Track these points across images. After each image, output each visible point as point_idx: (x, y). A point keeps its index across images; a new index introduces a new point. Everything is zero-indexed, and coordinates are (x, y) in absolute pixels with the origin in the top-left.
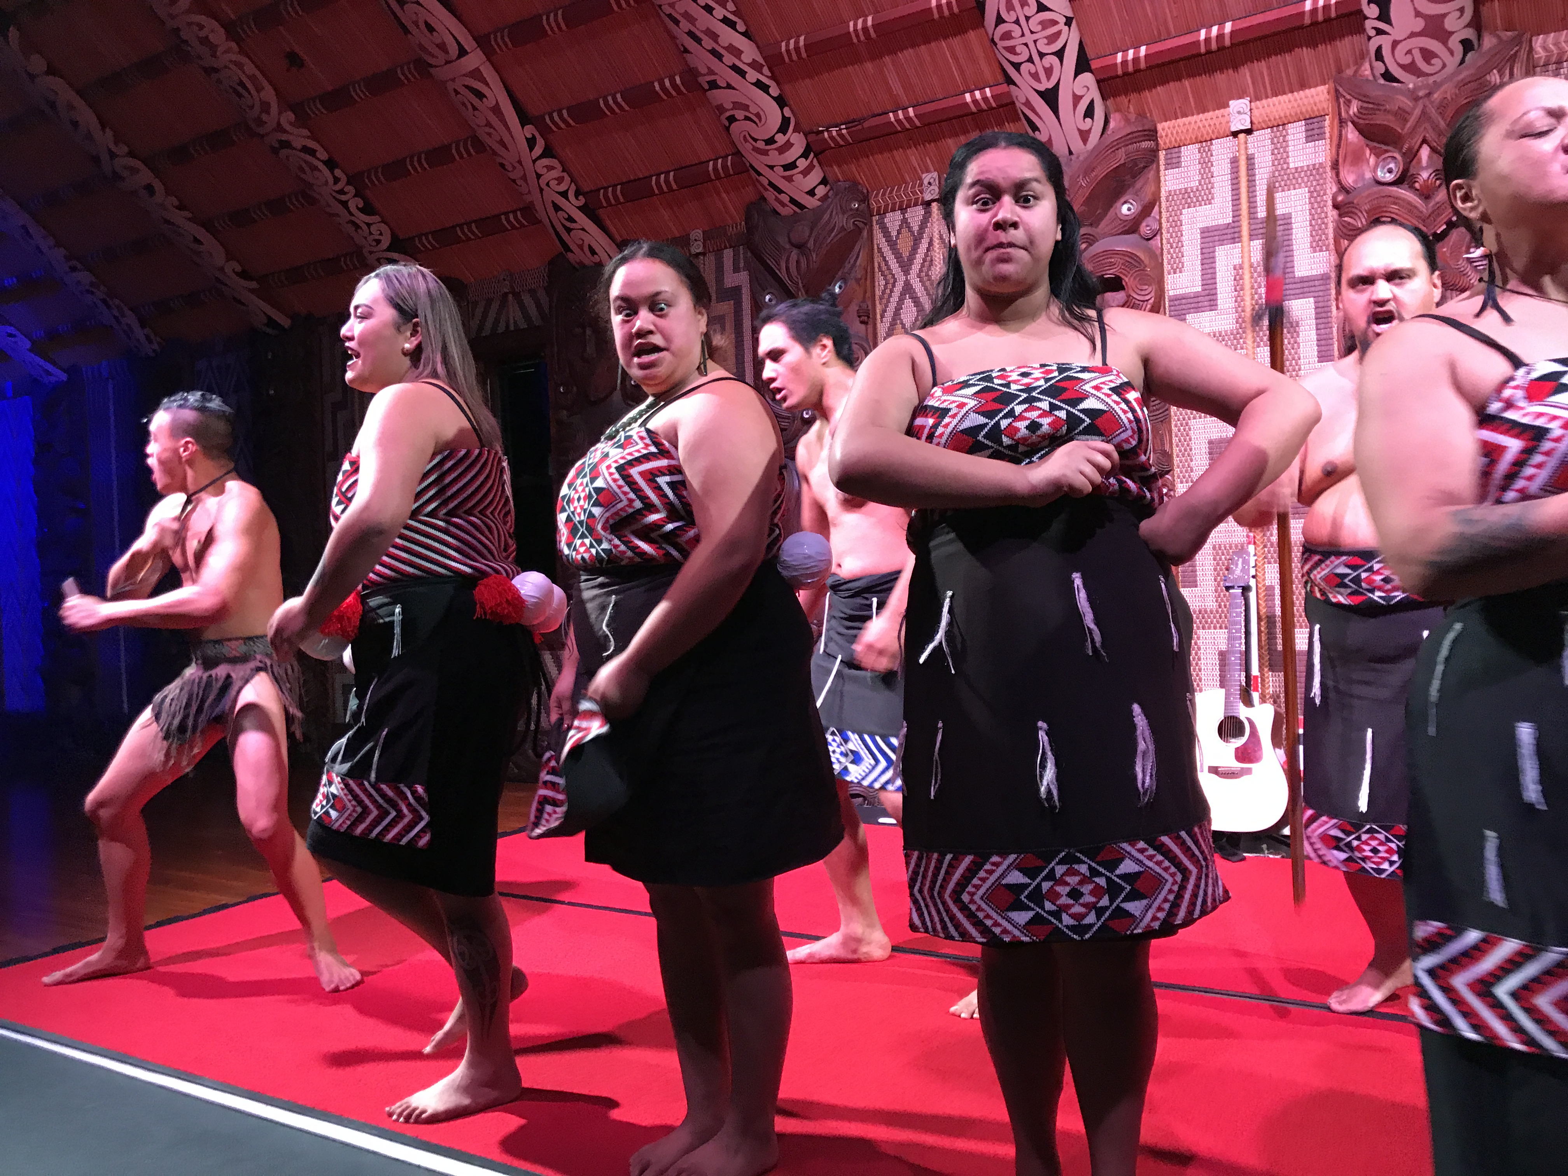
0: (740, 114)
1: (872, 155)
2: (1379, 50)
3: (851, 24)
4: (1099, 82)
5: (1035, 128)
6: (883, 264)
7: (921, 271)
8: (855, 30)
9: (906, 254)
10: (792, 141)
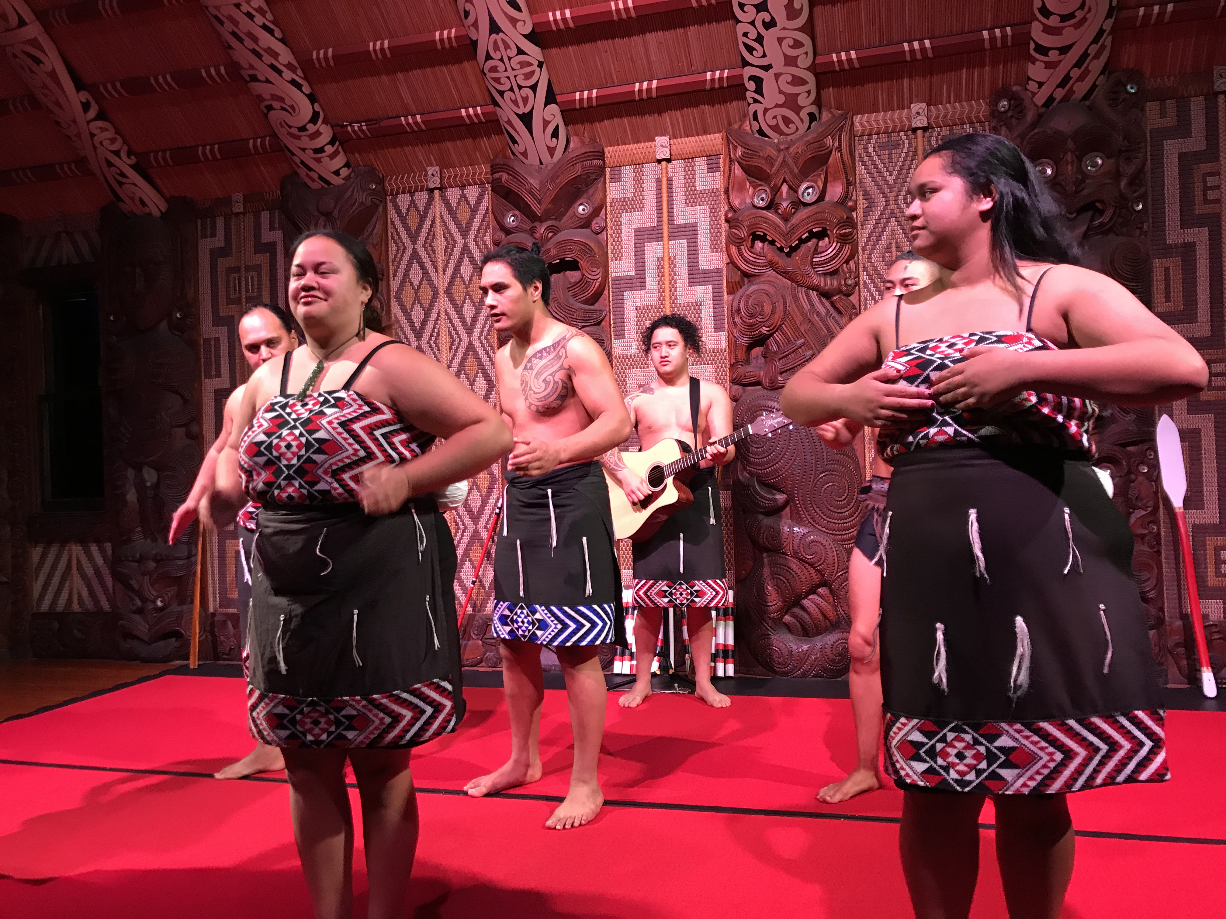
0: (276, 105)
1: (387, 148)
2: (755, 113)
3: (371, 44)
4: (562, 112)
5: (515, 142)
6: (395, 234)
7: (425, 242)
8: (375, 50)
9: (413, 228)
10: (321, 130)
